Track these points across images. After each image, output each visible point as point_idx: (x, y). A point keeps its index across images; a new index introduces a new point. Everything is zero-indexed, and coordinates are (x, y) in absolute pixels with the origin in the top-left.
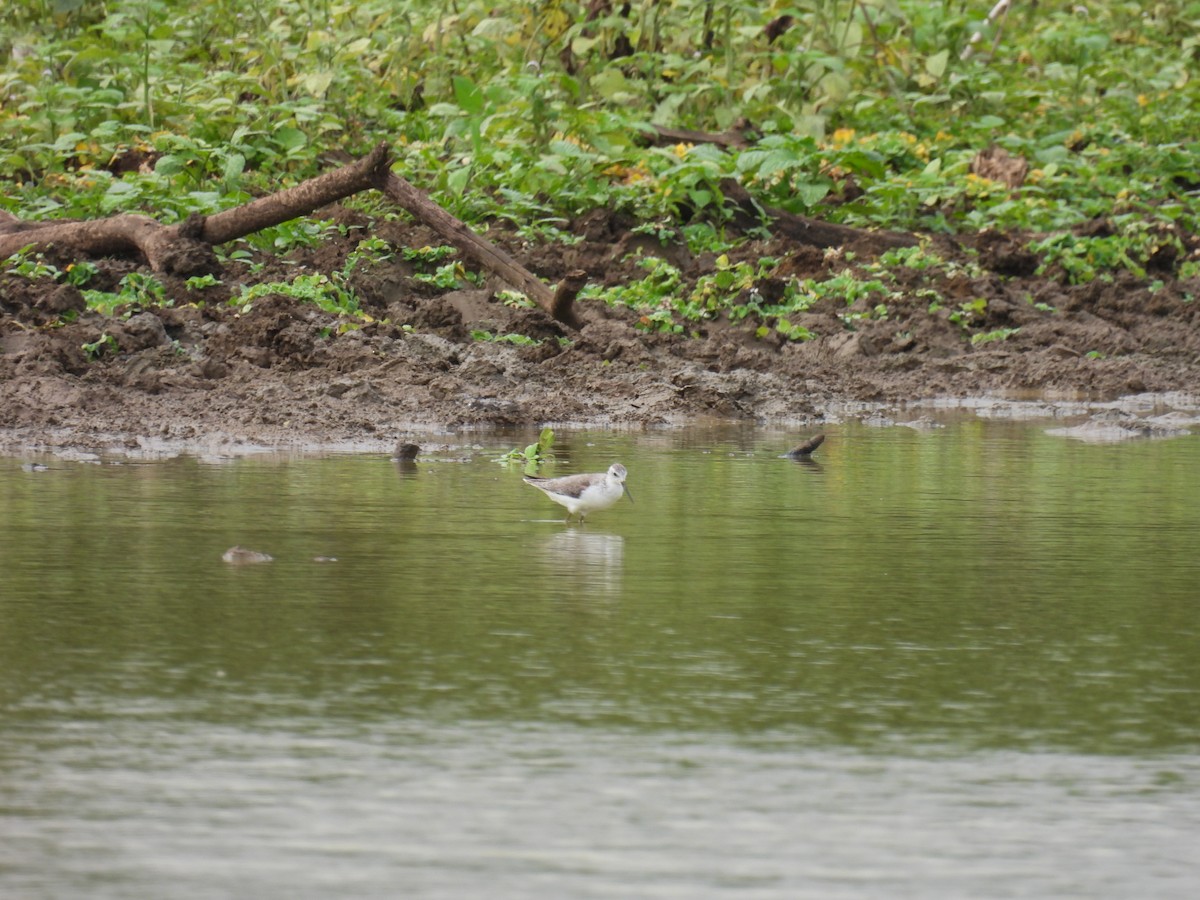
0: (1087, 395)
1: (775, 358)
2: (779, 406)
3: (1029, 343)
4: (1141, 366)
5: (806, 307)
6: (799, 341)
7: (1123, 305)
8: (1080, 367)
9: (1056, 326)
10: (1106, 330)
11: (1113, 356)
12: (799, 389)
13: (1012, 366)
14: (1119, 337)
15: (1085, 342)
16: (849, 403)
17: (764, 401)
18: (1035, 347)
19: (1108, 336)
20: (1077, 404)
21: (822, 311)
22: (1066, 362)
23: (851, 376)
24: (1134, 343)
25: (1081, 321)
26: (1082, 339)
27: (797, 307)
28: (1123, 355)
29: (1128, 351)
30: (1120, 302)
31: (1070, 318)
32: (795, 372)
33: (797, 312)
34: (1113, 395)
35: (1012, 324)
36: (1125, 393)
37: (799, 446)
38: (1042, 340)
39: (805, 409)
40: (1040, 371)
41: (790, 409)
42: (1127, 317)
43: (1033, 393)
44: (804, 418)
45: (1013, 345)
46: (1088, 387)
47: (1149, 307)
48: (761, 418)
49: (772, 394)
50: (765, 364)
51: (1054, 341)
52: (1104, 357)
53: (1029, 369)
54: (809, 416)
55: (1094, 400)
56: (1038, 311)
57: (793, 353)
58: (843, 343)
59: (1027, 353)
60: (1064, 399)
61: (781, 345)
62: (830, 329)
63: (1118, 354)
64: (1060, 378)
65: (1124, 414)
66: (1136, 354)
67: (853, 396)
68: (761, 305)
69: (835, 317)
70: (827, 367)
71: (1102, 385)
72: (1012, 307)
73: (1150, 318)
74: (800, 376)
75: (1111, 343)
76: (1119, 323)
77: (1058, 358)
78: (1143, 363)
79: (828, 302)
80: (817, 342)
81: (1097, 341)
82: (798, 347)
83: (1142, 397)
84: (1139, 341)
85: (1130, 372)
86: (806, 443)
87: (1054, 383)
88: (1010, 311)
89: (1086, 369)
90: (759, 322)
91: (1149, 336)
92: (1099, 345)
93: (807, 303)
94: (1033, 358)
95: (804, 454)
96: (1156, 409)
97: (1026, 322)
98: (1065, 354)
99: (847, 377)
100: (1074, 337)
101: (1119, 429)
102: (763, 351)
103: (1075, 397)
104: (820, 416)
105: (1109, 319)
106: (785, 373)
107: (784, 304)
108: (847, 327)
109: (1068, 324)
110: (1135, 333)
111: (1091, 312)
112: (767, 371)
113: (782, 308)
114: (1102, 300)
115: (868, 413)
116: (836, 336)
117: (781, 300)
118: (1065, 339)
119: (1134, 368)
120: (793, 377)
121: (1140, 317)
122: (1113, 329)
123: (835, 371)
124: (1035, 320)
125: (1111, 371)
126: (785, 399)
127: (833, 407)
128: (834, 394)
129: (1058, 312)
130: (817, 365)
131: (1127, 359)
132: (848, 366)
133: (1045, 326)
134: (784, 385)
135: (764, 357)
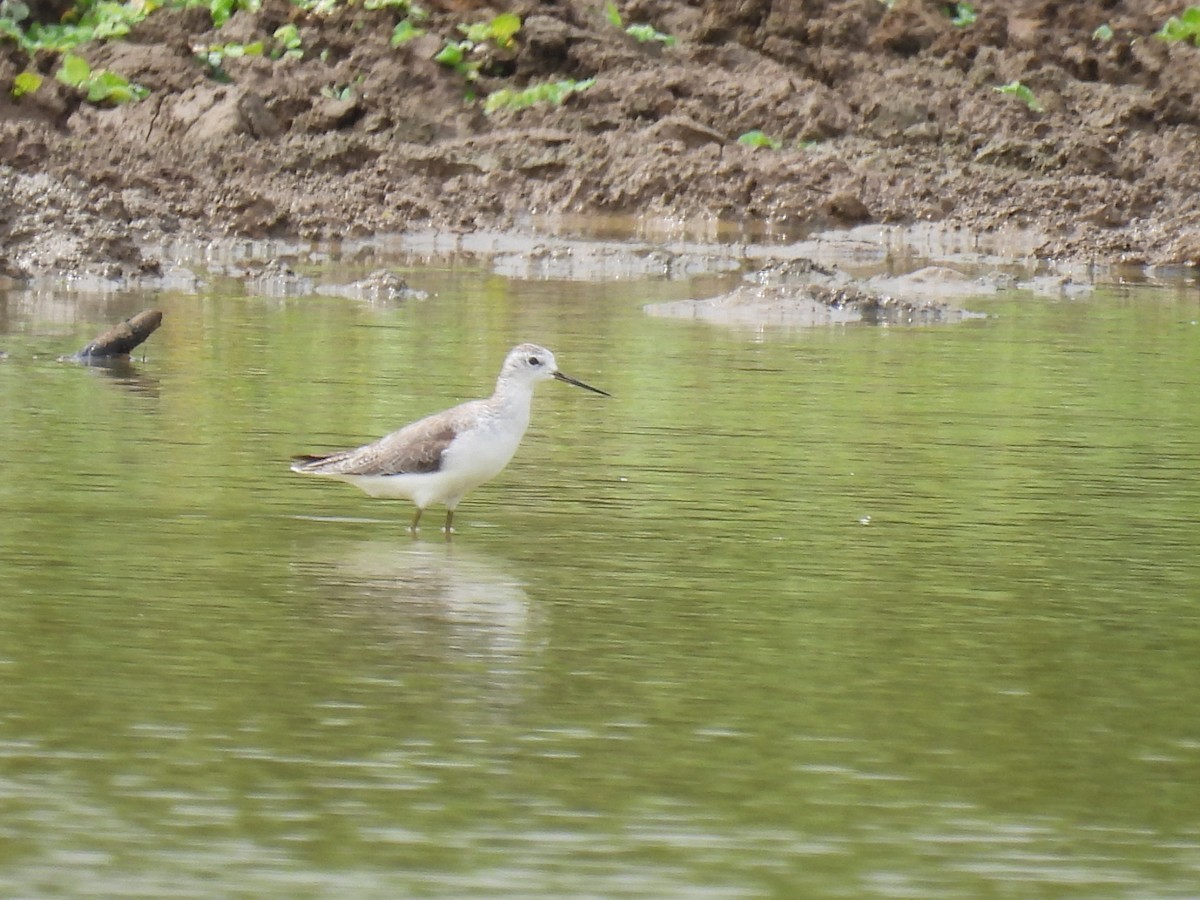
0: (740, 227)
1: (55, 141)
2: (62, 246)
3: (613, 113)
4: (858, 166)
5: (123, 29)
6: (108, 103)
7: (820, 31)
8: (724, 166)
9: (673, 75)
10: (782, 86)
11: (797, 142)
12: (107, 209)
13: (576, 162)
14: (811, 101)
15: (736, 112)
16: (216, 241)
17: (28, 236)
18: (625, 123)
19: (787, 98)
20: (718, 249)
21: (160, 39)
22: (695, 155)
23: (220, 181)
24: (843, 114)
25: (727, 65)
26: (731, 105)
27: (103, 29)
28: (820, 140)
29: (829, 132)
30: (813, 25)
31: (702, 58)
32: (99, 174)
33: (103, 41)
34: (797, 227)
35: (576, 69)
36: (824, 226)
37: (107, 334)
38: (642, 104)
39: (121, 252)
40: (637, 176)
41: (87, 253)
42: (828, 57)
43: (619, 222)
44: (117, 274)
45: (579, 117)
46: (744, 211)
47: (877, 35)
48: (22, 276)
49: (47, 220)
50: (33, 155)
51: (668, 109)
52: (777, 145)
53: (613, 170)
54: (128, 271)
55: (755, 239)
56: (633, 41)
57: (93, 131)
58: (204, 110)
59: (608, 135)
60: (690, 237)
61: (68, 113)
62: (175, 79)
63: (808, 139)
64: (682, 190)
65: (822, 271)
66: (849, 139)
67: (226, 227)
68: (25, 25)
69: (188, 52)
70: (168, 162)
71: (772, 207)
72: (575, 32)
73: (880, 59)
74: (111, 181)
75: (793, 114)
76: (811, 71)
77: (677, 145)
78: (862, 162)
79: (171, 20)
80: (148, 107)
81: (762, 109)
82: (105, 117)
83: (860, 232)
84: (855, 109)
85: (835, 179)
86: (121, 329)
87: (668, 201)
88: (571, 41)
89: (737, 171)
90: (19, 61)
91: (877, 99)
92: (765, 118)
93: (126, 21)
94: (623, 146)
95: (116, 354)
96: (890, 260)
97: (606, 65)
98: (691, 138)
99: (211, 183)
100: (713, 100)
101: (810, 303)
102: (28, 124)
103: (714, 232)
104: (153, 269)
105: (791, 62)
106: (77, 174)
107: (76, 21)
108: (215, 74)
109: (700, 71)
110: (846, 94)
111: (751, 45)
112: (37, 169)
113: (69, 31)
114: (773, 20)
115: (257, 264)
116: (188, 93)
117: (70, 13)
118: (693, 103)
119: (843, 169)
120: (94, 182)
121: (859, 58)
122: (798, 82)
123: (188, 170)
124: (627, 62)
125: (792, 177)
126: (77, 232)
127: (184, 248)
128: (184, 222)
129: (680, 44)
130: (146, 157)
131: (826, 150)
132: (215, 159)
133: (648, 76)
134: (75, 200)
135: (32, 139)
